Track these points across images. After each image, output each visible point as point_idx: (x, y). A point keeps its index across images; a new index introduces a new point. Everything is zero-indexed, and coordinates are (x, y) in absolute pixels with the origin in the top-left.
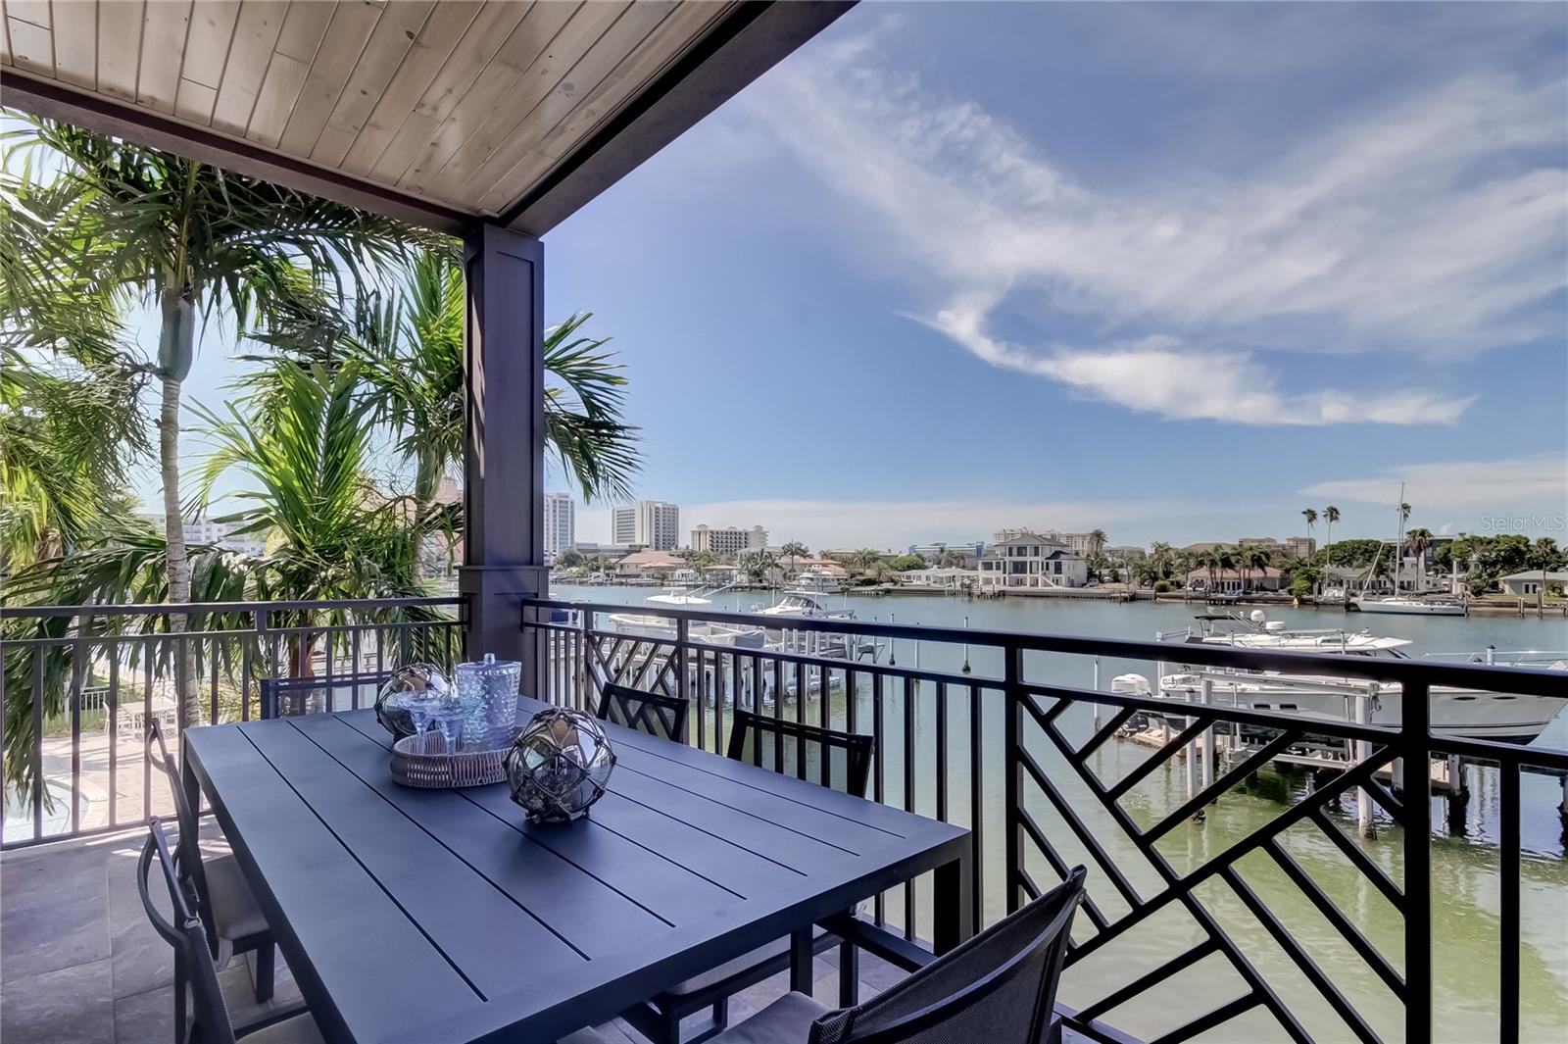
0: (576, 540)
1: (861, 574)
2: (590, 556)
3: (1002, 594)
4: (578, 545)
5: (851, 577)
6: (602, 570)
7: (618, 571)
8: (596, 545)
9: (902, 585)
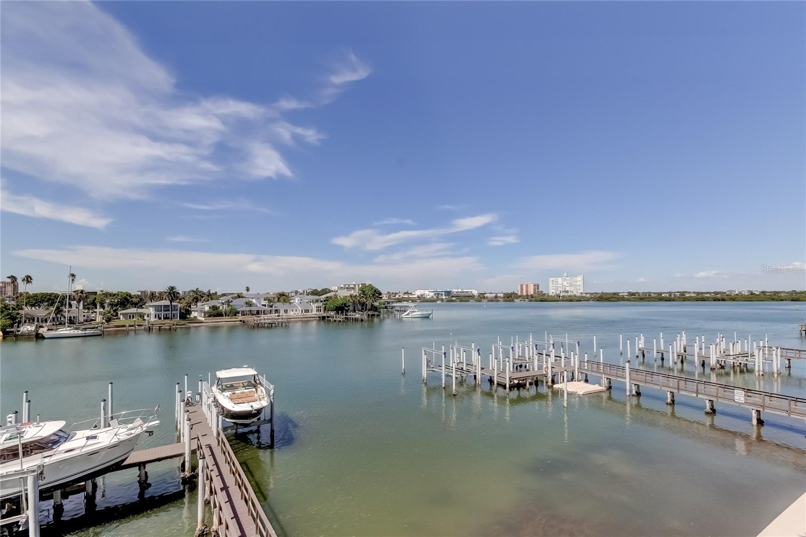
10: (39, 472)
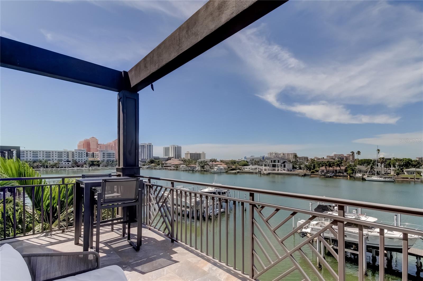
0: (153, 156)
1: (231, 167)
2: (157, 161)
3: (269, 174)
4: (154, 157)
5: (228, 168)
6: (160, 165)
7: (165, 165)
8: (159, 157)
9: (242, 170)
10: (367, 237)
